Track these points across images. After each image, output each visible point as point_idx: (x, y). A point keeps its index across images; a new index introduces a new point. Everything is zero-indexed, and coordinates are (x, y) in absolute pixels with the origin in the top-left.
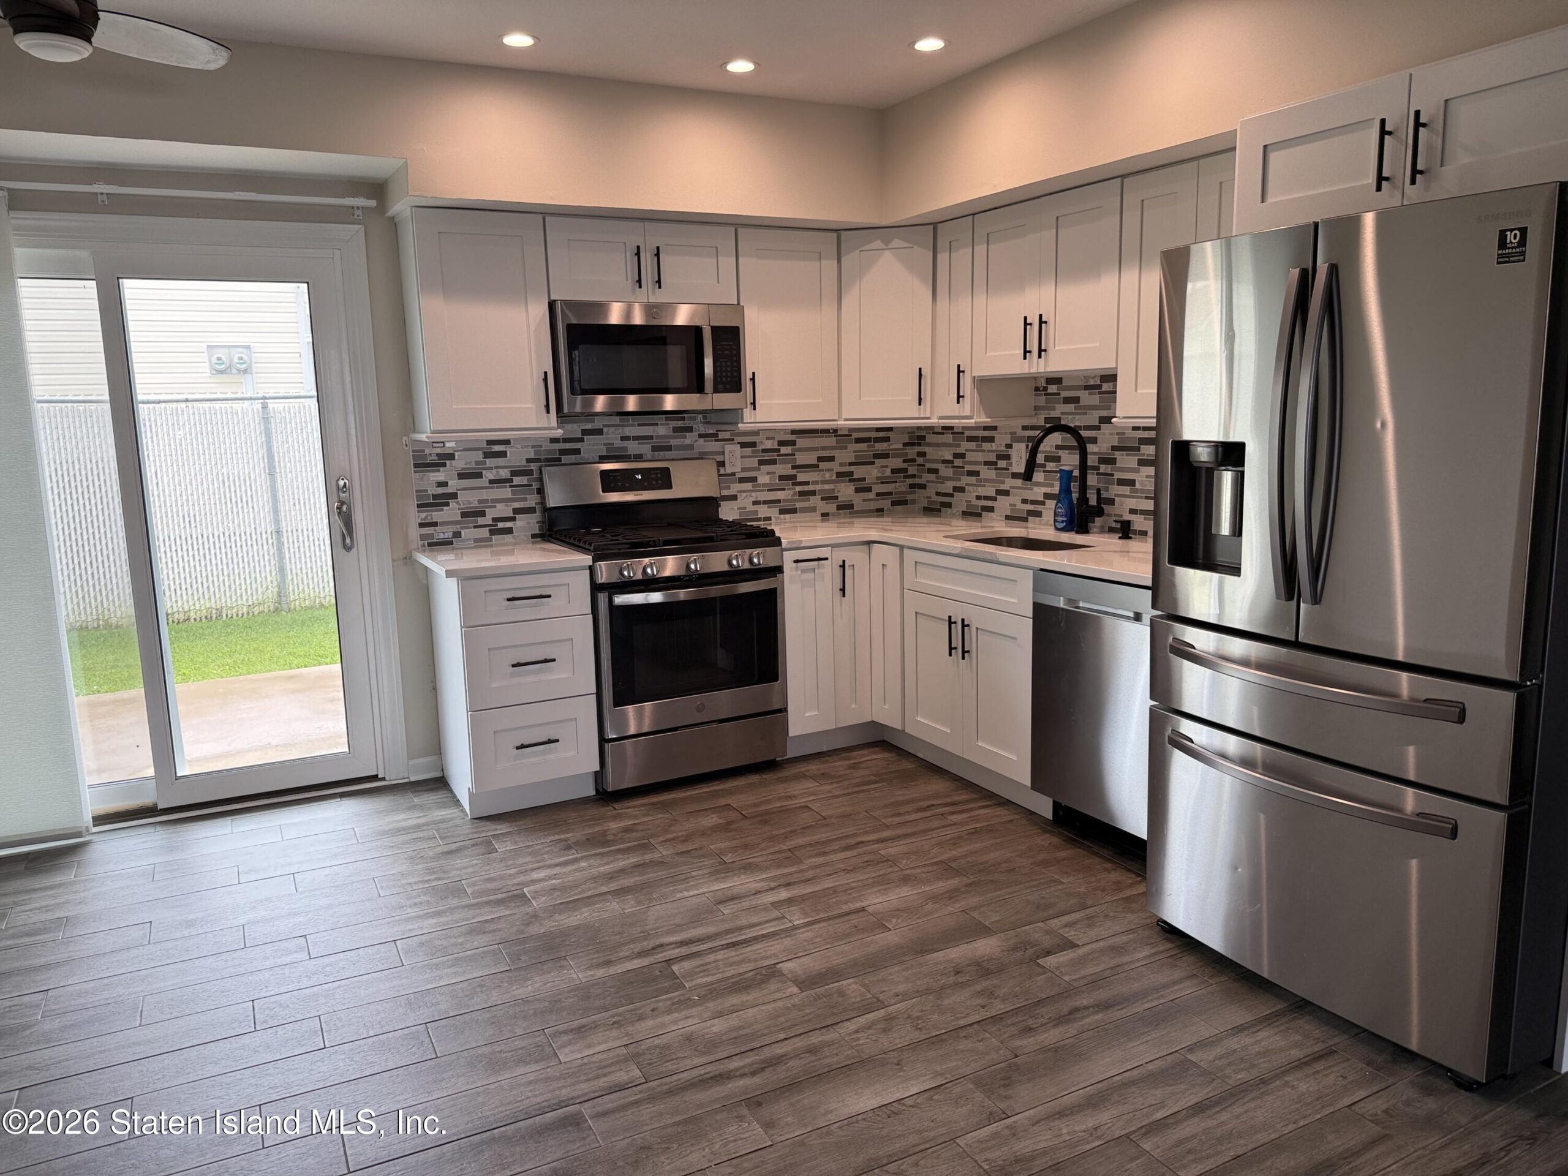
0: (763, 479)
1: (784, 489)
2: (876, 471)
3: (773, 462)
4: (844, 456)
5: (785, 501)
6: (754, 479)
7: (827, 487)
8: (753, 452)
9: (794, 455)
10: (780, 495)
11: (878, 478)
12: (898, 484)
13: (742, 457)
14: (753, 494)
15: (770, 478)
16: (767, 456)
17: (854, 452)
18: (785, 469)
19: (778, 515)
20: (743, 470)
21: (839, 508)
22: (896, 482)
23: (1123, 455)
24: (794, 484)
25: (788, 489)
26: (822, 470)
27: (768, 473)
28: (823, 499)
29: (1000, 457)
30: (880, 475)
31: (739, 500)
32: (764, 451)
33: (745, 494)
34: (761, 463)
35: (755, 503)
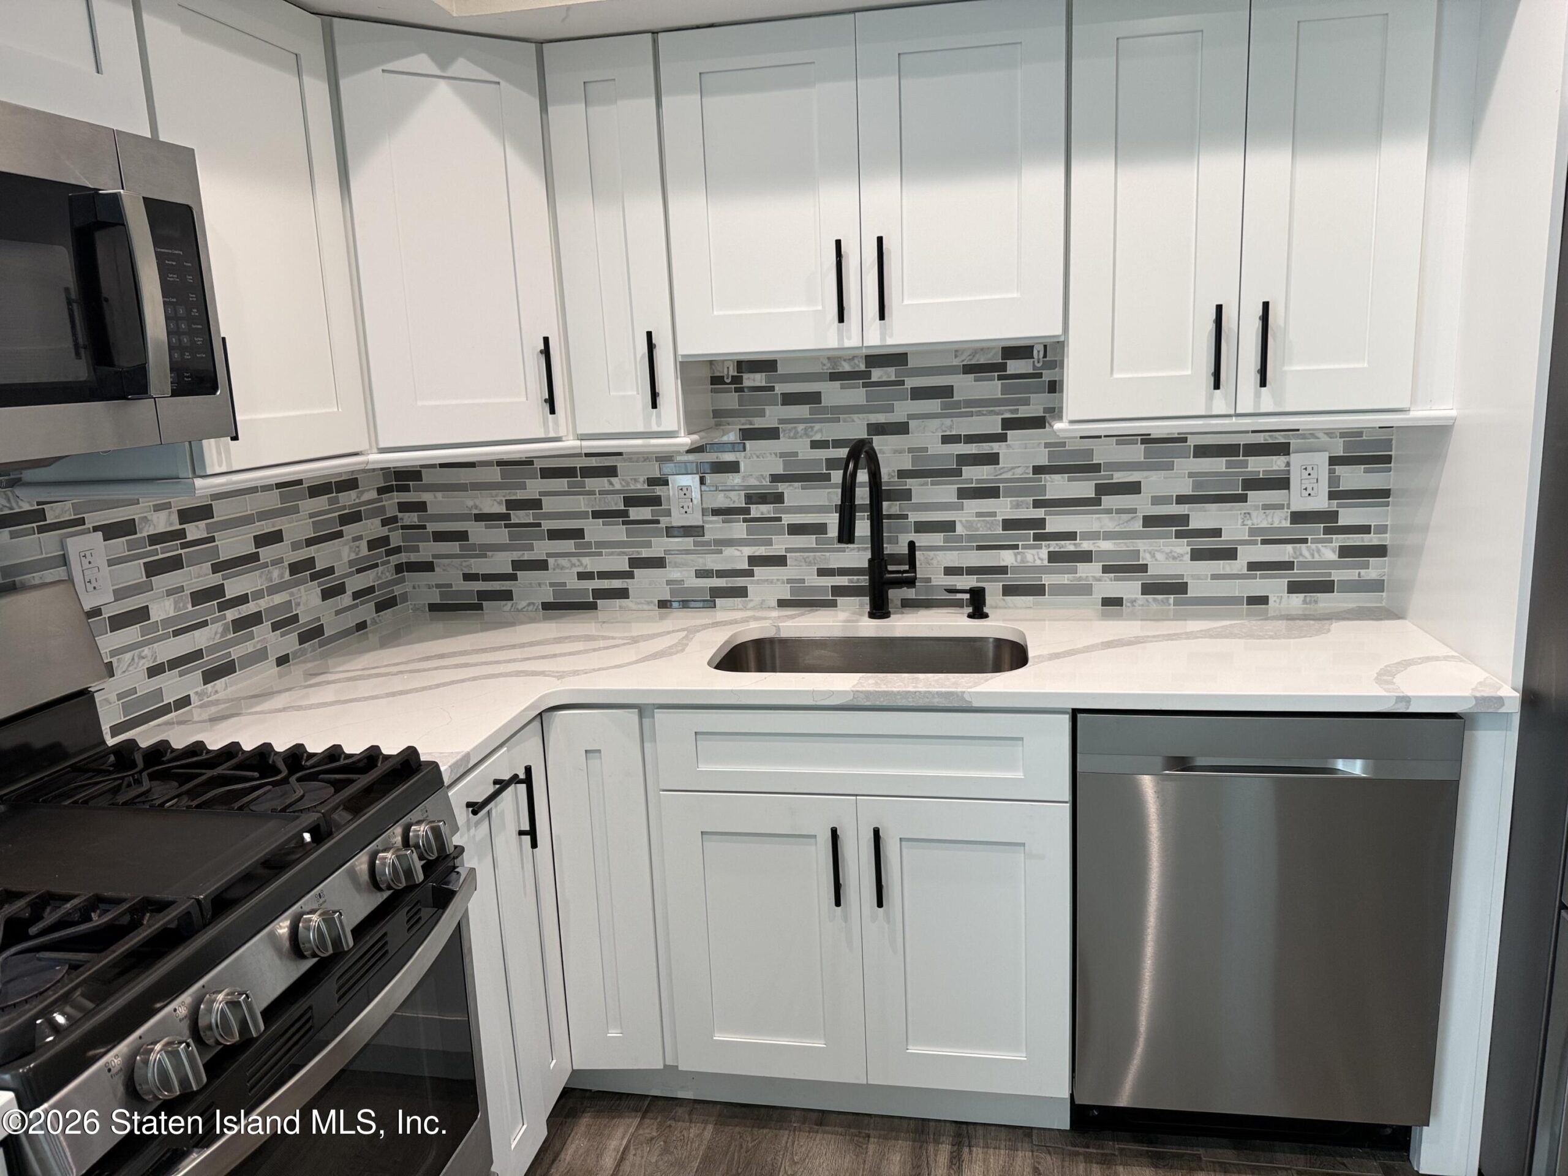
0: (162, 610)
1: (205, 624)
2: (346, 549)
3: (175, 563)
4: (296, 527)
5: (212, 649)
6: (142, 614)
7: (278, 599)
8: (131, 546)
9: (212, 539)
10: (200, 639)
11: (351, 563)
12: (380, 569)
13: (111, 563)
14: (146, 651)
15: (176, 603)
16: (162, 552)
17: (311, 516)
18: (198, 576)
19: (201, 688)
20: (120, 594)
21: (304, 638)
22: (376, 566)
23: (926, 484)
24: (223, 607)
25: (215, 621)
26: (265, 565)
27: (170, 593)
28: (275, 627)
29: (632, 501)
30: (353, 556)
31: (118, 673)
32: (155, 539)
33: (128, 656)
34: (154, 569)
35: (154, 671)
